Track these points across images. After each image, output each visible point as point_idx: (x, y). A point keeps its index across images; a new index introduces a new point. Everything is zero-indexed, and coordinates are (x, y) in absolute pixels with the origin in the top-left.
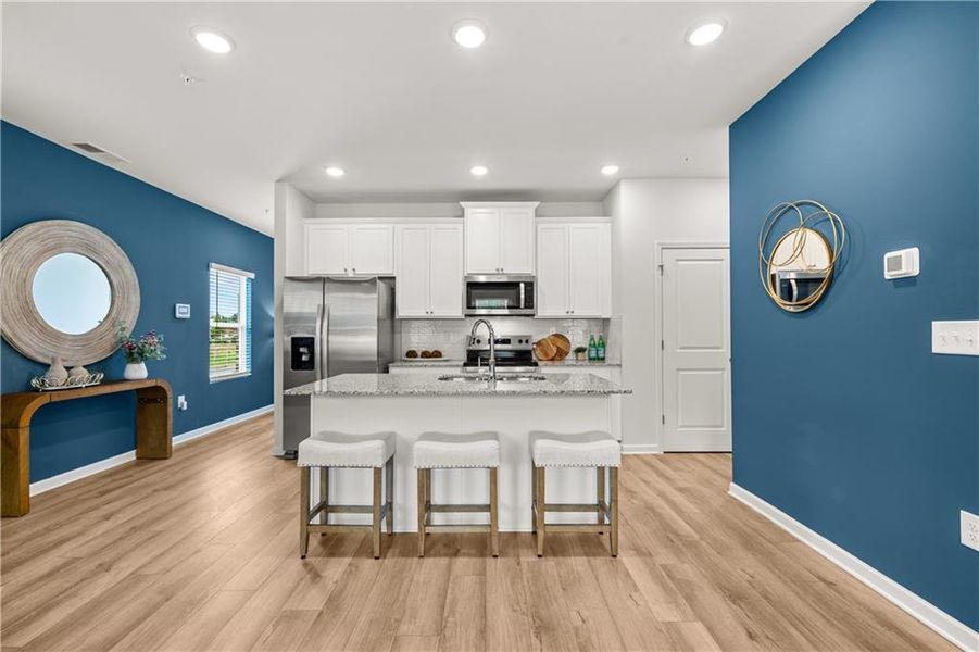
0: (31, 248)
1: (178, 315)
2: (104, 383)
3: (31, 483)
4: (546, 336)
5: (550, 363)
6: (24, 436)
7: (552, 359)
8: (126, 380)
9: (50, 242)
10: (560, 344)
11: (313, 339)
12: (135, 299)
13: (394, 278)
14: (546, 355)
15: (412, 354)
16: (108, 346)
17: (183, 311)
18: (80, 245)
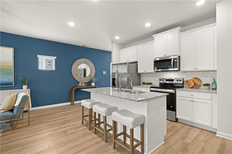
0: (77, 64)
1: (103, 74)
2: (87, 86)
3: (75, 101)
4: (190, 78)
5: (191, 89)
6: (73, 93)
7: (192, 88)
8: (91, 86)
9: (80, 63)
10: (197, 82)
11: (115, 78)
12: (94, 71)
13: (137, 62)
14: (189, 86)
15: (144, 83)
16: (89, 79)
17: (104, 73)
18: (85, 62)
